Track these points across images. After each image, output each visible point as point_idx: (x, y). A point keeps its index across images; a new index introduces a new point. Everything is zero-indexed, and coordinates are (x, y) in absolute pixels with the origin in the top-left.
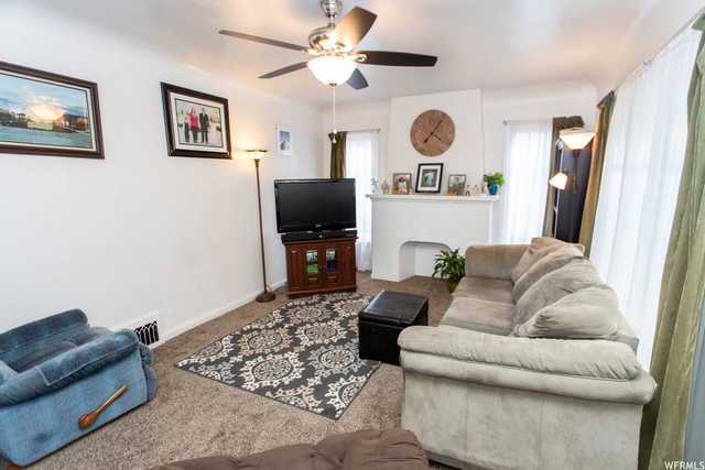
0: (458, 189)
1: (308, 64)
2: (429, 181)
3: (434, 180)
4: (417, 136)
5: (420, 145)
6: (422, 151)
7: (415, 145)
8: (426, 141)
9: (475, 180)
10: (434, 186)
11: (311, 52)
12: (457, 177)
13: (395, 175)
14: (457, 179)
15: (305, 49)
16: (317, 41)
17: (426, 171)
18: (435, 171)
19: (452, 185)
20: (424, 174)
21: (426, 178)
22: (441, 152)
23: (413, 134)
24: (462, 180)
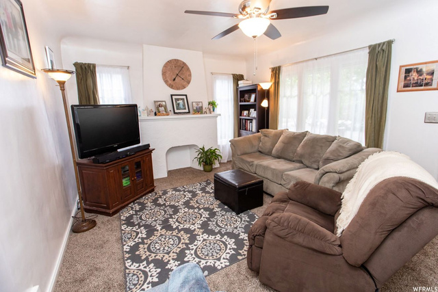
0: (199, 110)
1: (239, 26)
2: (181, 106)
3: (184, 105)
4: (167, 75)
5: (170, 82)
6: (171, 86)
7: (166, 82)
8: (174, 80)
9: (205, 105)
10: (185, 109)
11: (240, 17)
12: (197, 103)
13: (155, 102)
14: (198, 104)
15: (236, 16)
16: (244, 8)
17: (177, 100)
18: (183, 99)
19: (195, 108)
20: (176, 102)
21: (179, 104)
22: (184, 87)
23: (164, 74)
24: (200, 105)
